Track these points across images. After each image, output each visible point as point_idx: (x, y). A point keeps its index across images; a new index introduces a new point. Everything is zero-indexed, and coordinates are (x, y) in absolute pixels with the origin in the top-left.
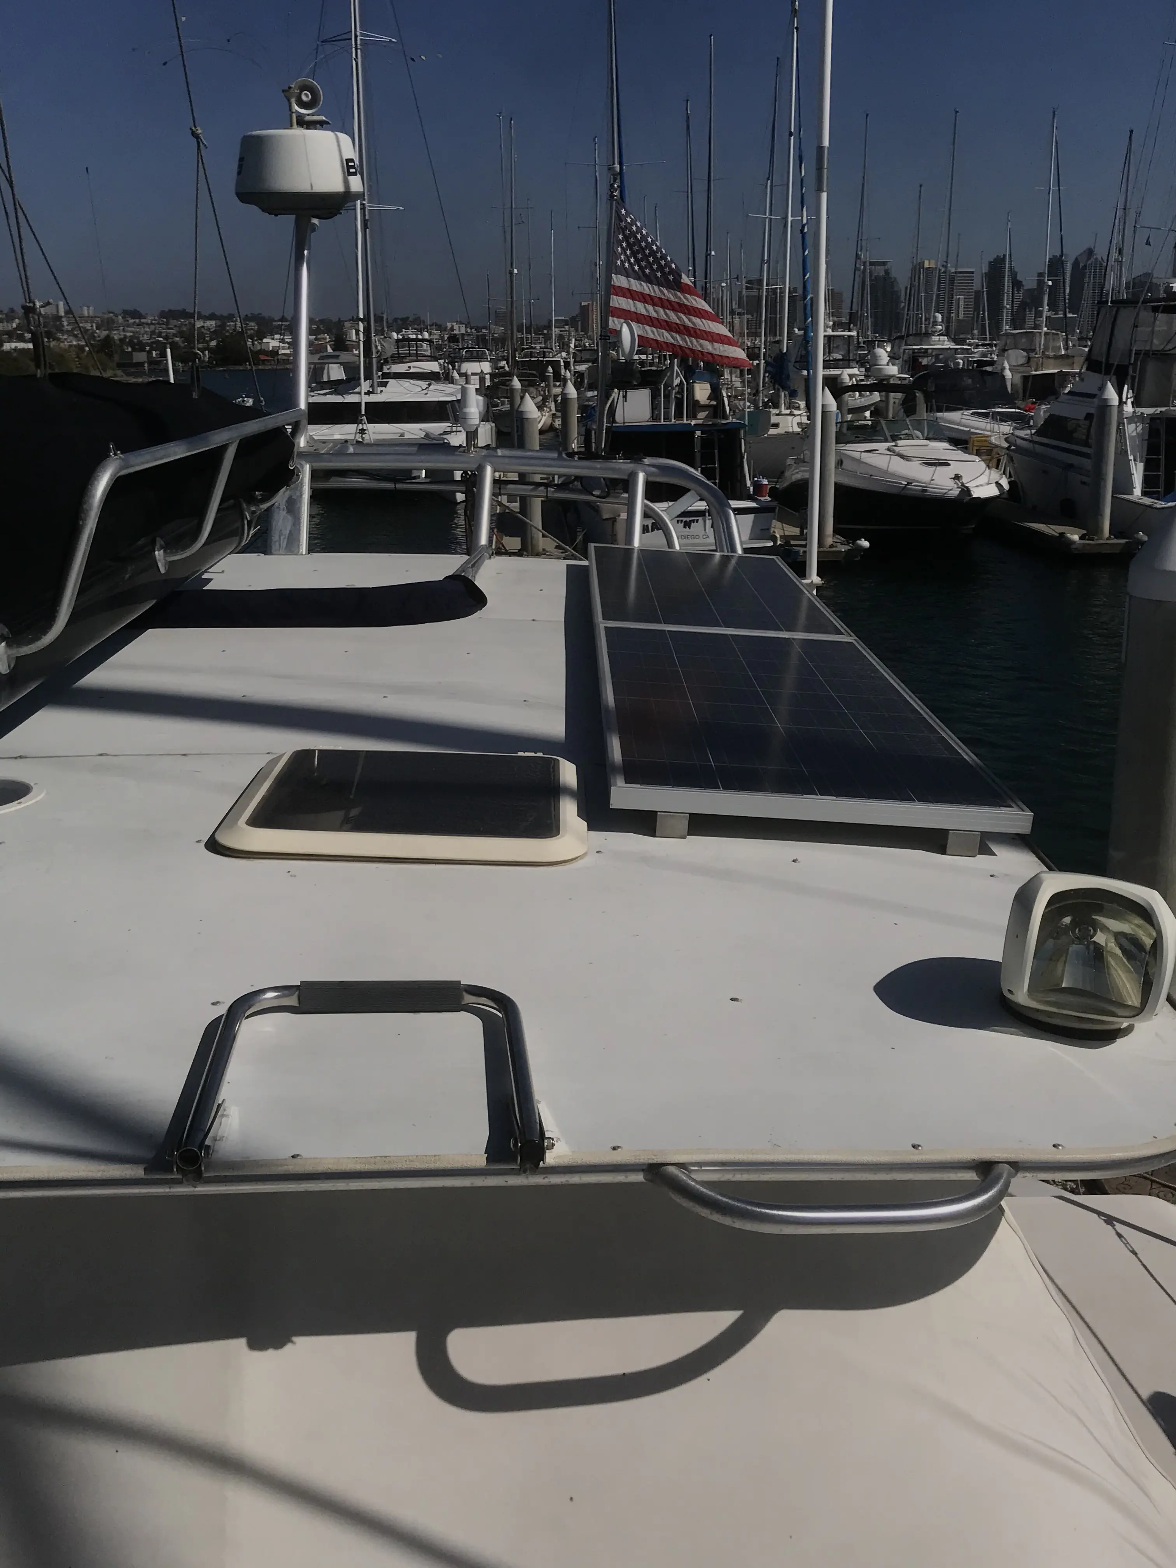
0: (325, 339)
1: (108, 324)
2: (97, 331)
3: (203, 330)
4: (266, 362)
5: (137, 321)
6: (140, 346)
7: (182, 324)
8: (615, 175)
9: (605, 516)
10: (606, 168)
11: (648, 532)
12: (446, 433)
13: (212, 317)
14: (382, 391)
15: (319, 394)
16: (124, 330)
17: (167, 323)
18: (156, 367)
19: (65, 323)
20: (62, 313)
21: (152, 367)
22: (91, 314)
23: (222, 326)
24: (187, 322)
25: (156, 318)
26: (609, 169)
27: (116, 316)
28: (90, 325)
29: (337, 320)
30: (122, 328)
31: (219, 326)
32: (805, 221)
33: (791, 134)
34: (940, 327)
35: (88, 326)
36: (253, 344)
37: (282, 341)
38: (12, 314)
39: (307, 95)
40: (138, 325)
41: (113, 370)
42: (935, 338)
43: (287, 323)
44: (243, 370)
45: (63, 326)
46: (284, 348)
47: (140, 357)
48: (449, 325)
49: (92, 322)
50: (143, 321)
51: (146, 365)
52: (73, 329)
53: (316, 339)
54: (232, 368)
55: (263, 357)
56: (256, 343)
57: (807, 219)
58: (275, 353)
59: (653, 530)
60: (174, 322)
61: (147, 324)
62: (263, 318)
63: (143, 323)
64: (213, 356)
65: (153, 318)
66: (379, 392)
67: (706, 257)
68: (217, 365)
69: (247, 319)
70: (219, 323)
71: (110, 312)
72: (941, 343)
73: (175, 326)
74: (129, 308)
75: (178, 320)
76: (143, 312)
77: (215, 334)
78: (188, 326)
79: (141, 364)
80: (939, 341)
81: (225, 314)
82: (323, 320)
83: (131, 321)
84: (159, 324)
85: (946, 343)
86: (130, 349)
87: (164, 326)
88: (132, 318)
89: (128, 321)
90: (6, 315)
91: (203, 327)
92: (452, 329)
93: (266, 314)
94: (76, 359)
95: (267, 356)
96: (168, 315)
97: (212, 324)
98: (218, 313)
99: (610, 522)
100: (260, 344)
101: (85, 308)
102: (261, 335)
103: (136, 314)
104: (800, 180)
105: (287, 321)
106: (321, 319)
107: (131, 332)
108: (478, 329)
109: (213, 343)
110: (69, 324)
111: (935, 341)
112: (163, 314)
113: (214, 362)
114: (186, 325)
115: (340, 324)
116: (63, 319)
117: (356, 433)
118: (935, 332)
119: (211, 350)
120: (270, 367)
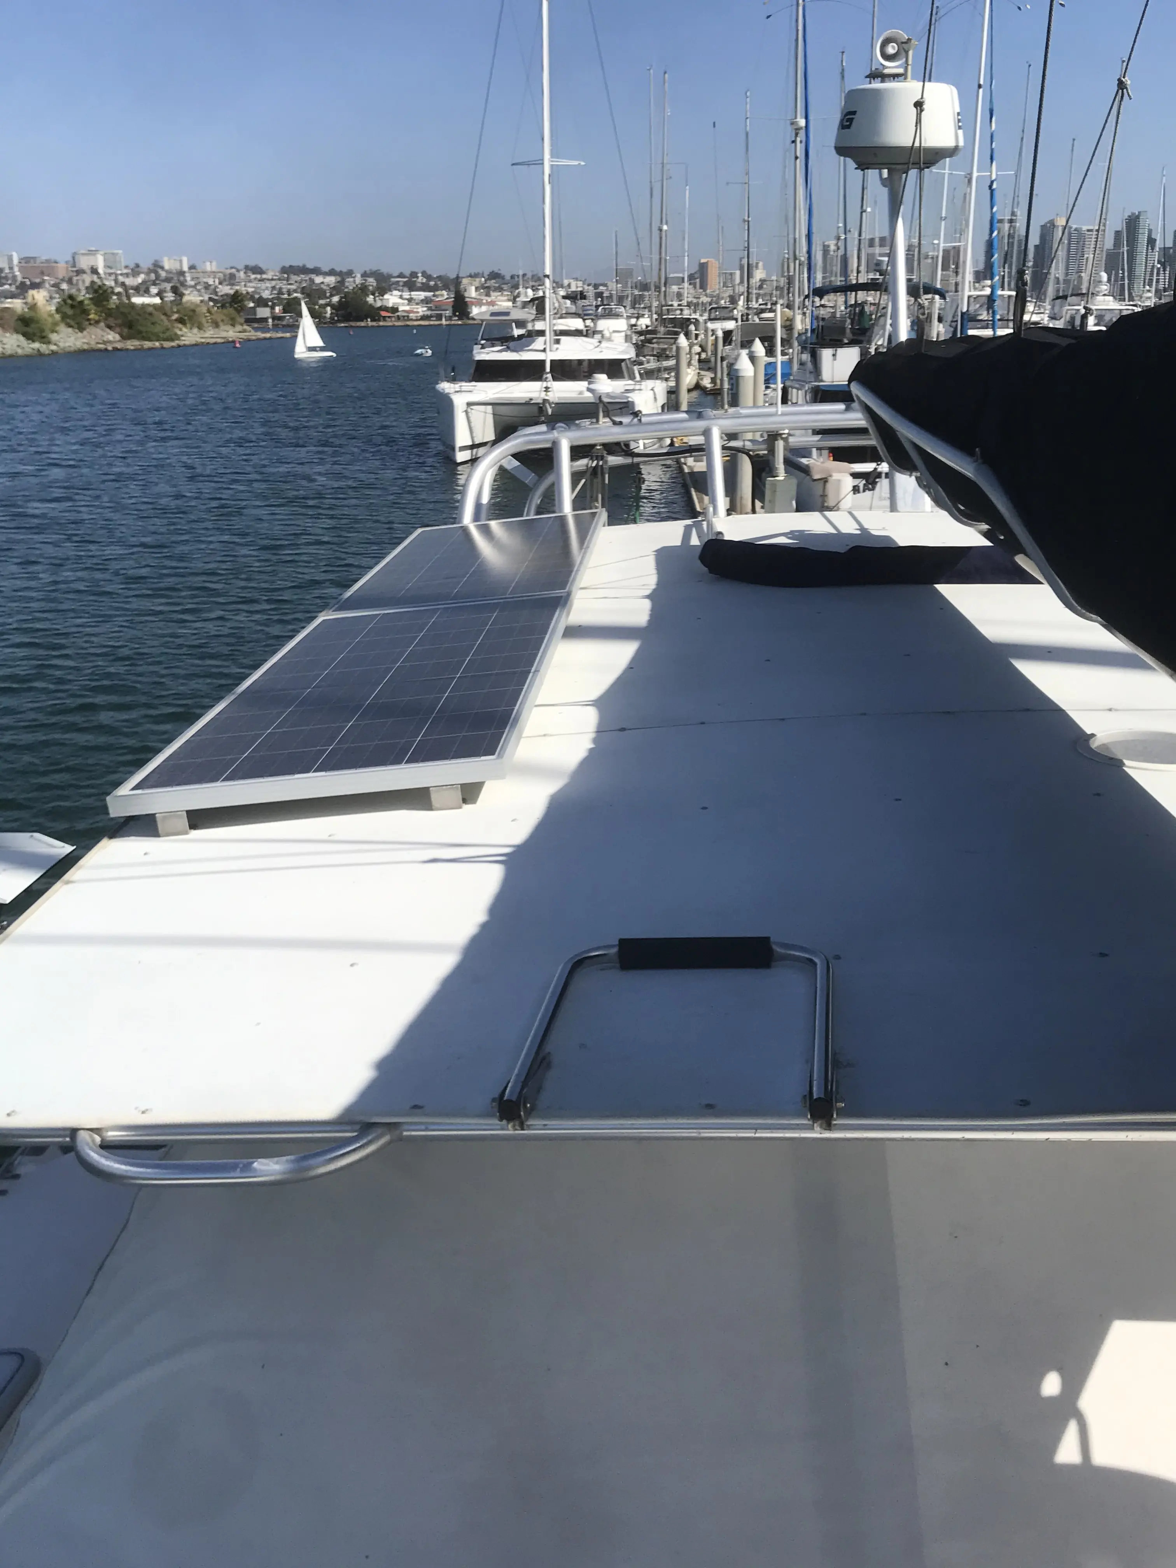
0: (442, 295)
1: (231, 279)
2: (220, 286)
3: (322, 286)
4: (387, 319)
5: (259, 276)
6: (262, 302)
7: (302, 280)
8: (797, 131)
9: (816, 477)
10: (788, 122)
11: (859, 492)
12: (627, 391)
13: (332, 273)
14: (557, 349)
15: (493, 351)
16: (245, 286)
17: (288, 279)
18: (279, 322)
19: (188, 279)
20: (185, 268)
21: (276, 322)
22: (214, 269)
23: (342, 282)
24: (307, 278)
25: (278, 274)
26: (792, 124)
27: (238, 271)
28: (213, 280)
29: (455, 276)
30: (243, 283)
31: (338, 282)
32: (994, 177)
33: (980, 86)
34: (1105, 287)
35: (211, 282)
36: (375, 301)
37: (401, 297)
38: (137, 269)
39: (893, 48)
40: (260, 281)
41: (242, 325)
42: (1100, 298)
43: (405, 280)
44: (364, 327)
45: (186, 281)
46: (403, 304)
47: (263, 312)
48: (566, 282)
49: (214, 278)
50: (264, 276)
51: (270, 320)
52: (196, 284)
53: (434, 296)
54: (353, 324)
55: (383, 314)
56: (377, 298)
57: (997, 175)
58: (395, 310)
59: (864, 491)
60: (294, 278)
61: (268, 280)
62: (382, 274)
63: (265, 279)
64: (334, 311)
65: (273, 274)
66: (555, 349)
67: (862, 213)
68: (339, 321)
69: (365, 275)
70: (339, 279)
71: (232, 268)
72: (1106, 303)
73: (296, 282)
74: (252, 263)
75: (298, 275)
76: (264, 267)
77: (335, 290)
78: (308, 282)
79: (265, 320)
80: (1104, 301)
81: (344, 270)
82: (440, 276)
83: (253, 276)
84: (279, 279)
85: (1112, 303)
86: (252, 305)
87: (285, 282)
88: (254, 273)
89: (249, 276)
90: (132, 270)
91: (322, 283)
92: (569, 285)
93: (385, 270)
94: (208, 314)
95: (388, 312)
96: (288, 271)
97: (331, 280)
98: (338, 269)
99: (821, 483)
100: (381, 300)
101: (208, 264)
102: (382, 290)
103: (257, 270)
104: (990, 135)
105: (404, 277)
106: (438, 275)
107: (251, 287)
108: (596, 286)
109: (336, 299)
110: (193, 279)
111: (1100, 301)
112: (284, 270)
113: (336, 318)
114: (306, 280)
115: (457, 281)
116: (187, 275)
117: (540, 391)
118: (1098, 292)
119: (333, 307)
120: (390, 324)
